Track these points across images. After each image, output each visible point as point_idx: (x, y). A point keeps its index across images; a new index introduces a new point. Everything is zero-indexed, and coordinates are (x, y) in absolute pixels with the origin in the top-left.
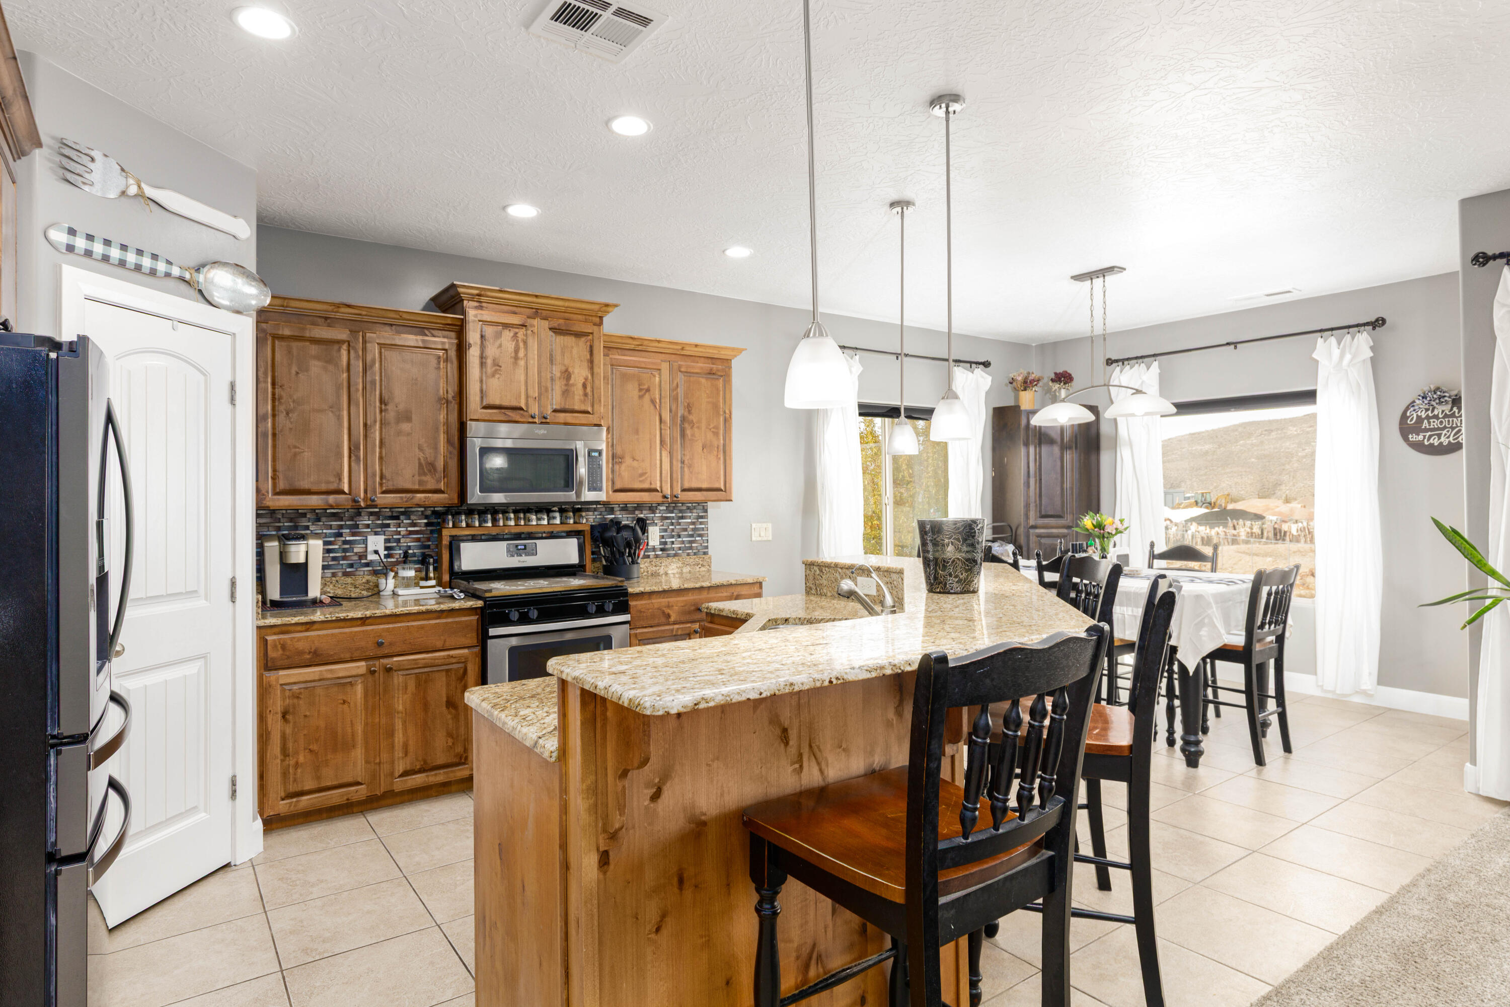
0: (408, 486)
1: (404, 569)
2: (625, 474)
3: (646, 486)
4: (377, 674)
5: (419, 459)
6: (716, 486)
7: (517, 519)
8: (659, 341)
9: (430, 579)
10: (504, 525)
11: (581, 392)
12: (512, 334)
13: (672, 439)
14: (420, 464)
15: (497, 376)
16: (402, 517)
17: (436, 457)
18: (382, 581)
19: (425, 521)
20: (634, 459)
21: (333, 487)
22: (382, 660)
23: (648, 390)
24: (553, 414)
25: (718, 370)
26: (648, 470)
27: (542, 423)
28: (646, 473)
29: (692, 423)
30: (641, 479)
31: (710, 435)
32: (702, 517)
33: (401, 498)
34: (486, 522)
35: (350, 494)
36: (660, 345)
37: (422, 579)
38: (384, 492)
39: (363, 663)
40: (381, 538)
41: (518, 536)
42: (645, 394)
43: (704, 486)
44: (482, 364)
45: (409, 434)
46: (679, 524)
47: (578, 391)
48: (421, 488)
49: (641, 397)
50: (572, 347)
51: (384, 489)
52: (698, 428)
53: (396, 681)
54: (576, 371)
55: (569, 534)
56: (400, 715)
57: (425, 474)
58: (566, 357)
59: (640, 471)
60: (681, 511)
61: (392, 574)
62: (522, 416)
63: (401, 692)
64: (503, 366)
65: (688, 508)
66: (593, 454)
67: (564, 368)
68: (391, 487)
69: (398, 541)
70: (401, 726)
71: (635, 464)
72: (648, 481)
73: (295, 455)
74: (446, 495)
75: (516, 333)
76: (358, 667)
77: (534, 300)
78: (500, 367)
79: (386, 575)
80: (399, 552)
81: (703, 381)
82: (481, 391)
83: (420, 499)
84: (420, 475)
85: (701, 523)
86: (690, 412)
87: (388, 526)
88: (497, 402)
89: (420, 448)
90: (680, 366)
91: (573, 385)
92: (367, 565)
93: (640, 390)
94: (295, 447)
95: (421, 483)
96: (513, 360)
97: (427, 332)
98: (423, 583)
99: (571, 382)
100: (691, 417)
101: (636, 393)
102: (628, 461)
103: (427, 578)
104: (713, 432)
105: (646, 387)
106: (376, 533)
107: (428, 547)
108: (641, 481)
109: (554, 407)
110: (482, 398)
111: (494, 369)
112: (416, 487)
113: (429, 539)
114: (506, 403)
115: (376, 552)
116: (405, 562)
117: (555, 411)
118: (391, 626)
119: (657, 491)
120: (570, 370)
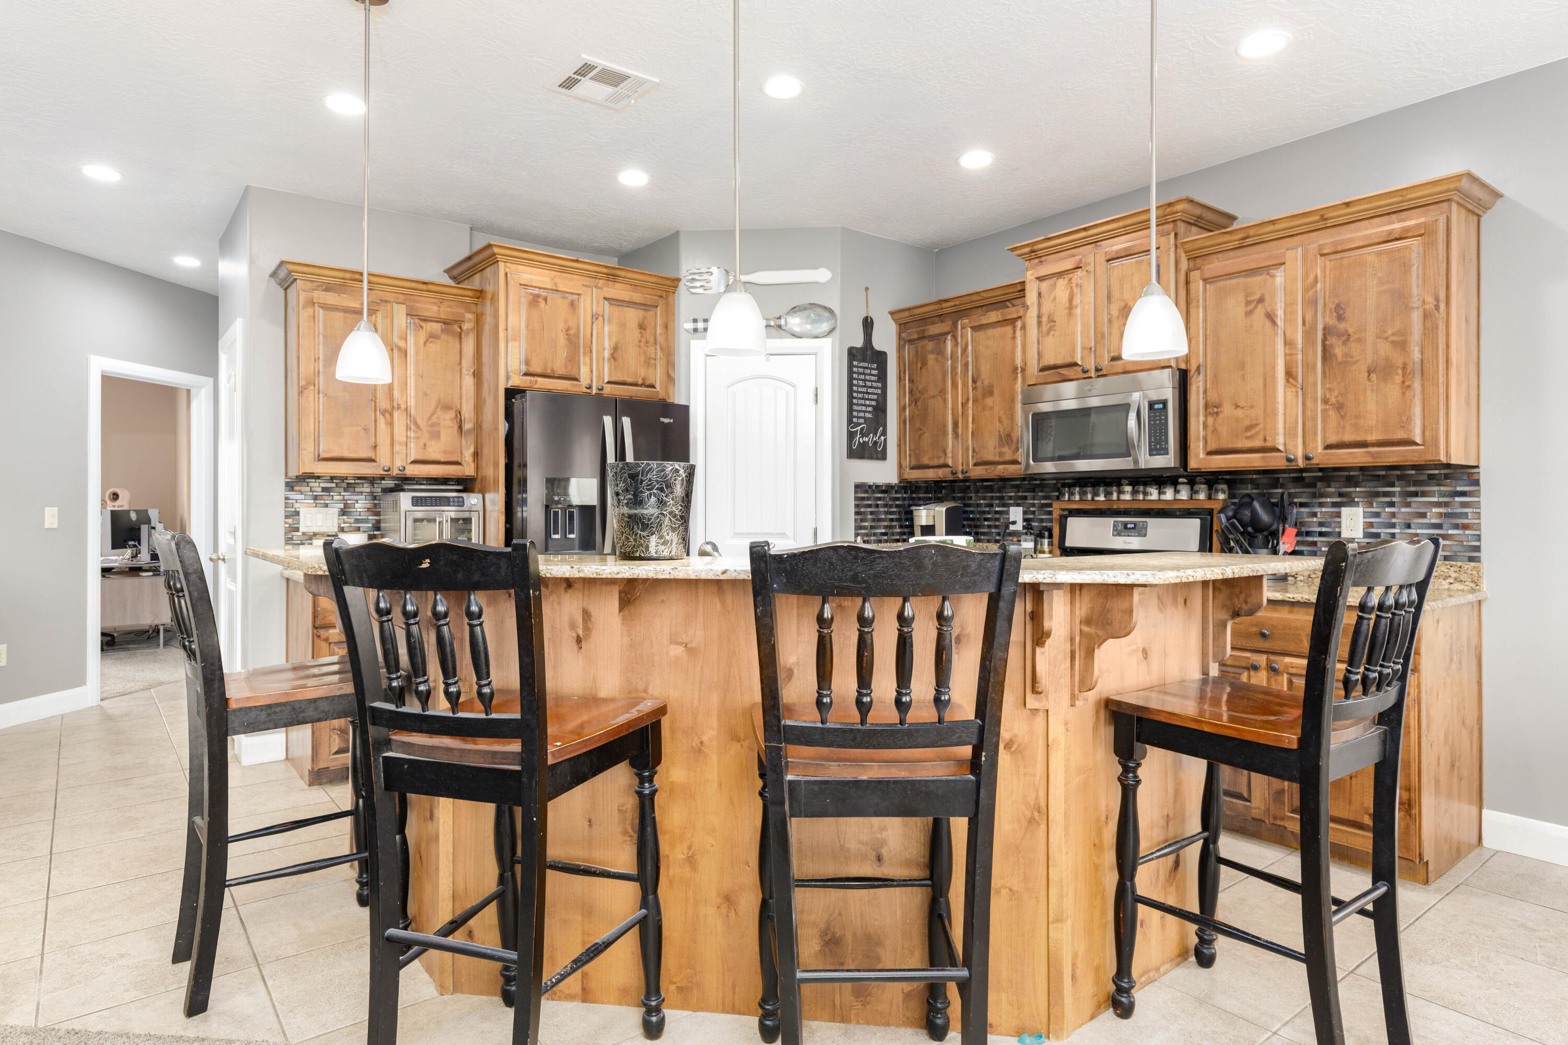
0: (991, 458)
2: (1224, 430)
3: (1257, 443)
5: (999, 431)
6: (1400, 435)
7: (1134, 492)
8: (1273, 222)
10: (1118, 499)
12: (1066, 281)
13: (1309, 367)
14: (1000, 436)
15: (1052, 333)
16: (1037, 490)
17: (1012, 429)
19: (1057, 494)
20: (1237, 406)
21: (941, 461)
23: (1261, 300)
24: (1112, 363)
26: (1261, 420)
27: (1098, 376)
28: (1257, 425)
29: (1346, 337)
30: (1248, 434)
31: (1385, 349)
33: (987, 470)
34: (1098, 495)
35: (952, 467)
36: (1278, 227)
38: (976, 464)
40: (1020, 509)
42: (1256, 307)
43: (1371, 438)
44: (1039, 323)
45: (992, 408)
46: (1408, 505)
48: (1001, 460)
49: (1249, 313)
50: (1133, 275)
51: (975, 461)
52: (1359, 340)
57: (1003, 446)
58: (1124, 289)
59: (1247, 423)
60: (1416, 483)
64: (1057, 320)
65: (1431, 477)
66: (1156, 406)
67: (1123, 304)
68: (980, 460)
69: (1034, 513)
71: (1239, 413)
72: (1261, 437)
73: (920, 436)
74: (1021, 466)
75: (1071, 279)
77: (1084, 234)
78: (1055, 322)
82: (1038, 353)
83: (1000, 470)
84: (1000, 446)
86: (1340, 318)
87: (1025, 498)
88: (1053, 362)
89: (1000, 421)
90: (1321, 247)
93: (1248, 303)
94: (920, 429)
95: (1000, 454)
96: (1067, 311)
100: (1342, 326)
101: (1241, 310)
102: (1228, 409)
104: (1392, 342)
105: (1257, 296)
106: (1018, 505)
108: (1247, 438)
109: (1112, 354)
110: (1039, 360)
111: (1049, 326)
112: (997, 459)
114: (1059, 362)
115: (1015, 523)
117: (1114, 359)
119: (1278, 450)
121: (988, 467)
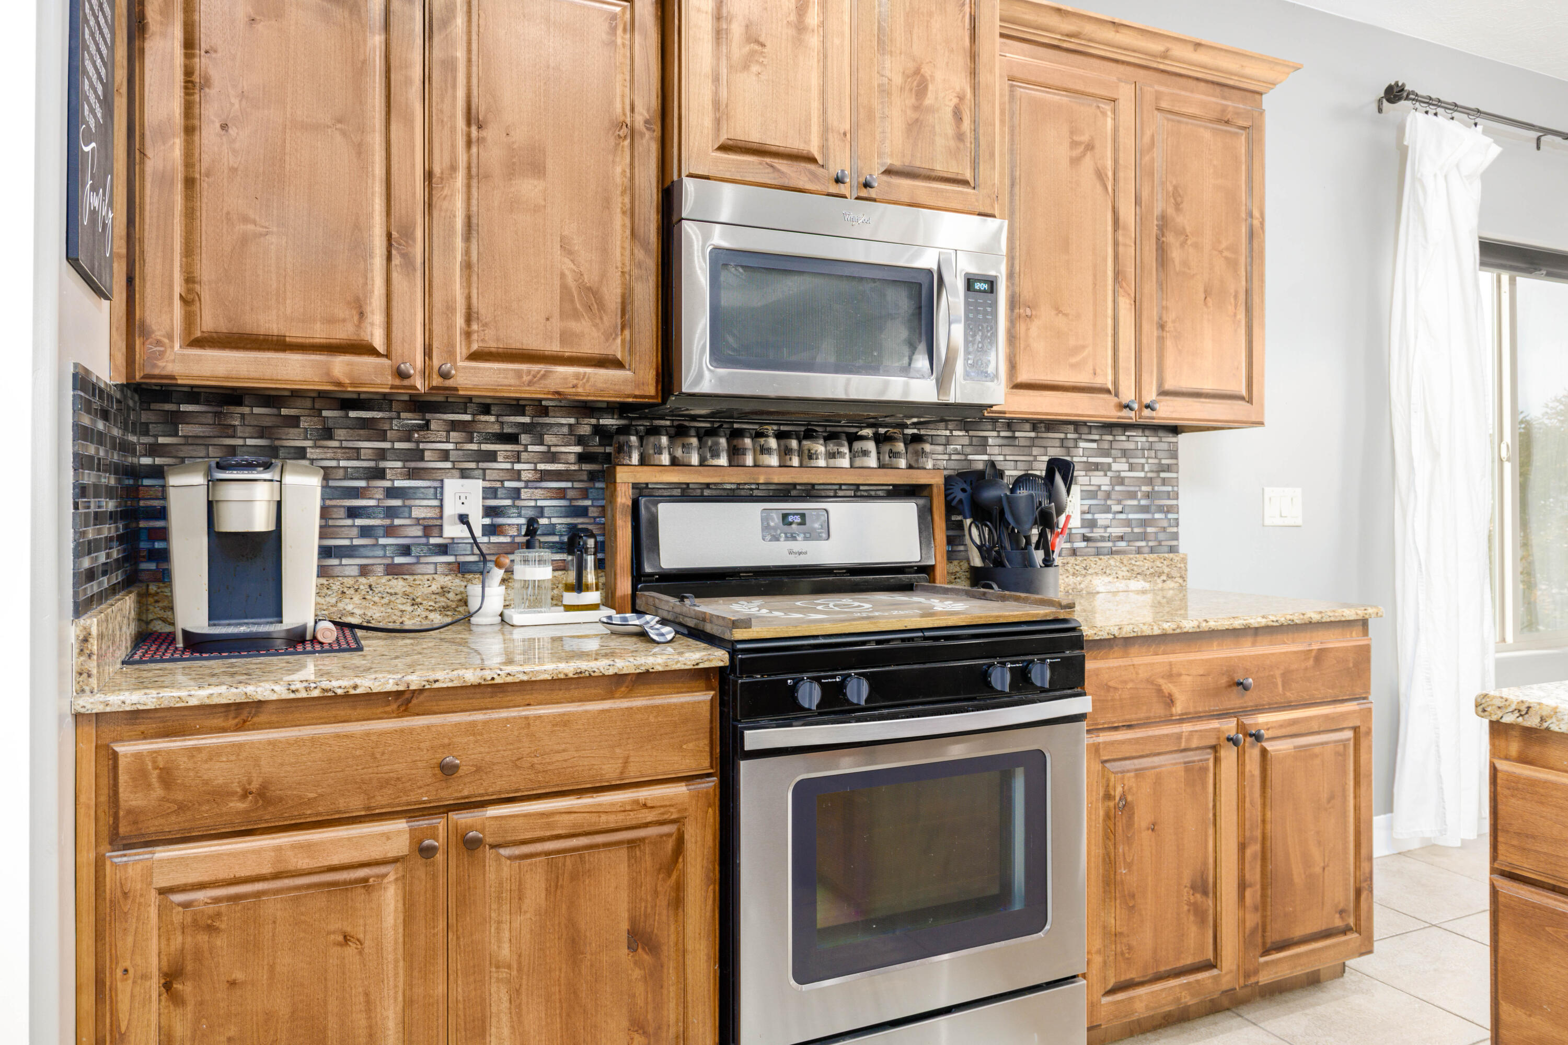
0: (534, 343)
1: (526, 561)
2: (1039, 348)
4: (440, 857)
5: (563, 276)
9: (588, 588)
10: (756, 465)
11: (950, 130)
13: (1139, 266)
14: (564, 287)
15: (755, 68)
16: (524, 438)
17: (603, 276)
18: (475, 590)
19: (578, 449)
20: (1058, 311)
21: (342, 334)
22: (454, 816)
23: (1090, 147)
24: (885, 178)
25: (1237, 115)
26: (1088, 342)
27: (859, 198)
28: (1084, 347)
30: (1073, 360)
31: (1218, 266)
32: (1168, 468)
33: (519, 374)
34: (715, 455)
35: (387, 356)
37: (569, 588)
38: (475, 356)
39: (401, 825)
40: (476, 486)
41: (784, 493)
42: (1083, 155)
44: (719, 35)
45: (537, 209)
47: (943, 122)
48: (568, 351)
49: (1075, 161)
50: (930, 14)
51: (475, 347)
52: (1196, 246)
53: (491, 875)
54: (939, 75)
55: (902, 492)
56: (504, 973)
57: (576, 316)
58: (915, 37)
61: (498, 573)
62: (814, 175)
63: (506, 907)
64: (768, 44)
66: (978, 286)
67: (911, 66)
68: (492, 345)
69: (516, 494)
70: (505, 1004)
71: (1060, 322)
72: (1088, 367)
73: (244, 240)
74: (628, 372)
76: (387, 836)
78: (763, 45)
79: (483, 573)
80: (515, 522)
81: (1207, 135)
82: (716, 104)
83: (565, 379)
84: (563, 315)
85: (1164, 482)
86: (1178, 207)
87: (492, 456)
88: (755, 136)
89: (566, 248)
90: (1158, 96)
91: (931, 110)
92: (443, 549)
93: (1074, 144)
94: (245, 219)
95: (565, 337)
96: (791, 32)
98: (571, 598)
99: (929, 101)
100: (1179, 219)
101: (1063, 152)
102: (1045, 313)
103: (579, 586)
104: (1226, 258)
105: (1085, 138)
106: (464, 474)
107: (583, 512)
108: (1073, 366)
109: (889, 161)
110: (718, 122)
111: (747, 49)
112: (554, 347)
113: (585, 494)
114: (774, 140)
115: (463, 519)
116: (529, 545)
117: (888, 172)
118: (479, 716)
119: (1104, 391)
120: (926, 70)
121: (524, 367)
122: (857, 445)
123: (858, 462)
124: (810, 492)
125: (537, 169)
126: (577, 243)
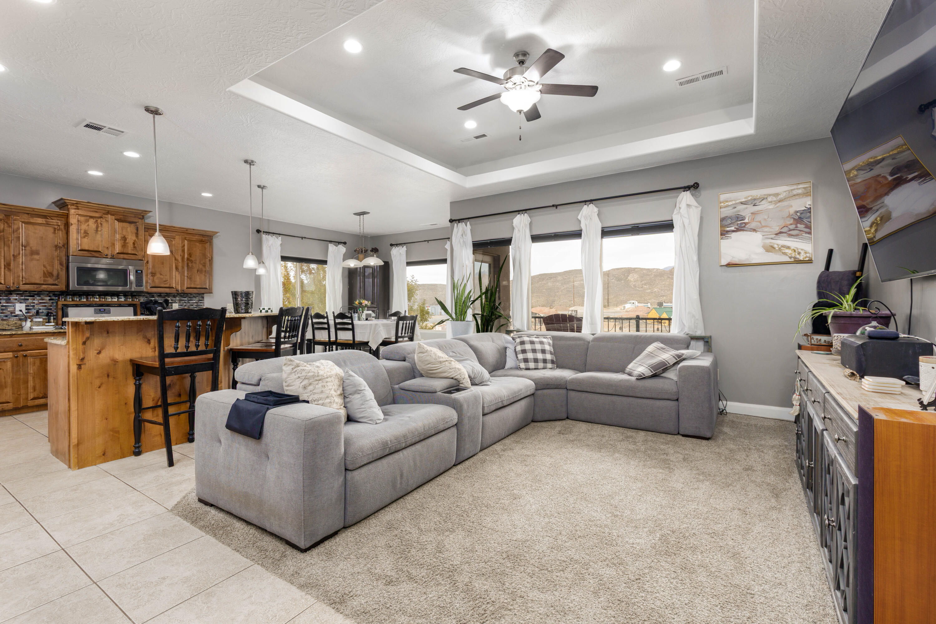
0: (38, 282)
1: (36, 318)
2: (157, 281)
3: (167, 286)
4: (19, 358)
5: (44, 271)
6: (204, 287)
7: (100, 298)
8: (174, 227)
9: (51, 322)
10: (93, 301)
11: (132, 246)
12: (94, 221)
13: (181, 267)
14: (44, 273)
15: (86, 238)
16: (35, 296)
17: (53, 270)
18: (24, 323)
19: (50, 298)
20: (161, 275)
22: (21, 352)
25: (205, 240)
26: (169, 279)
27: (111, 258)
28: (167, 281)
29: (192, 261)
31: (201, 266)
32: (201, 300)
33: (34, 287)
34: (83, 298)
35: (5, 284)
36: (175, 228)
37: (46, 322)
38: (23, 284)
39: (11, 353)
40: (24, 305)
41: (102, 305)
43: (198, 287)
44: (78, 232)
45: (38, 260)
46: (189, 303)
47: (130, 245)
48: (45, 283)
50: (127, 227)
51: (24, 283)
52: (195, 263)
53: (29, 361)
54: (129, 237)
55: (130, 305)
56: (31, 375)
57: (47, 277)
58: (124, 231)
59: (164, 280)
60: (190, 298)
61: (29, 320)
62: (101, 255)
63: (32, 365)
64: (90, 234)
65: (194, 296)
66: (139, 272)
67: (123, 236)
68: (28, 282)
69: (34, 306)
70: (32, 379)
71: (162, 276)
72: (169, 284)
74: (58, 286)
75: (97, 220)
76: (8, 355)
77: (107, 207)
78: (88, 234)
79: (26, 321)
80: (34, 311)
81: (198, 244)
82: (78, 243)
83: (44, 288)
84: (44, 277)
85: (201, 303)
86: (190, 256)
87: (28, 299)
88: (87, 248)
89: (44, 266)
90: (185, 238)
91: (128, 243)
92: (16, 316)
95: (44, 281)
96: (95, 231)
97: (48, 218)
98: (47, 324)
99: (127, 241)
100: (191, 258)
102: (158, 275)
103: (49, 322)
104: (203, 265)
106: (21, 303)
107: (51, 309)
108: (165, 284)
110: (78, 246)
111: (84, 235)
112: (42, 282)
113: (51, 306)
114: (91, 249)
115: (21, 311)
116: (37, 315)
117: (118, 253)
118: (26, 338)
119: (174, 288)
120: (126, 237)
121: (35, 286)
122: (120, 297)
123: (119, 300)
124: (109, 305)
125: (38, 253)
126: (47, 266)
